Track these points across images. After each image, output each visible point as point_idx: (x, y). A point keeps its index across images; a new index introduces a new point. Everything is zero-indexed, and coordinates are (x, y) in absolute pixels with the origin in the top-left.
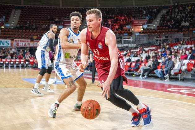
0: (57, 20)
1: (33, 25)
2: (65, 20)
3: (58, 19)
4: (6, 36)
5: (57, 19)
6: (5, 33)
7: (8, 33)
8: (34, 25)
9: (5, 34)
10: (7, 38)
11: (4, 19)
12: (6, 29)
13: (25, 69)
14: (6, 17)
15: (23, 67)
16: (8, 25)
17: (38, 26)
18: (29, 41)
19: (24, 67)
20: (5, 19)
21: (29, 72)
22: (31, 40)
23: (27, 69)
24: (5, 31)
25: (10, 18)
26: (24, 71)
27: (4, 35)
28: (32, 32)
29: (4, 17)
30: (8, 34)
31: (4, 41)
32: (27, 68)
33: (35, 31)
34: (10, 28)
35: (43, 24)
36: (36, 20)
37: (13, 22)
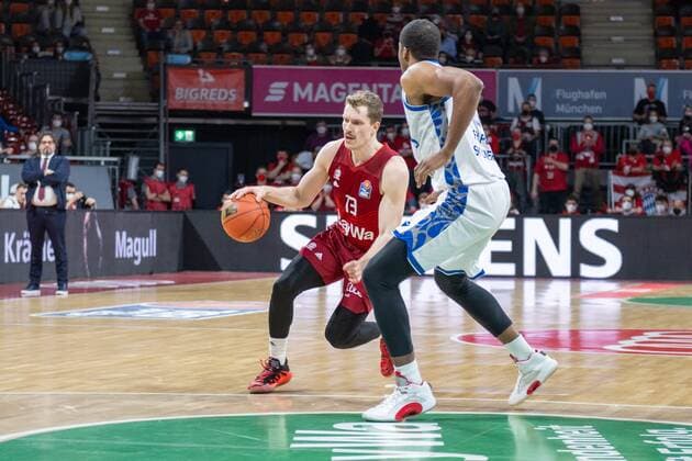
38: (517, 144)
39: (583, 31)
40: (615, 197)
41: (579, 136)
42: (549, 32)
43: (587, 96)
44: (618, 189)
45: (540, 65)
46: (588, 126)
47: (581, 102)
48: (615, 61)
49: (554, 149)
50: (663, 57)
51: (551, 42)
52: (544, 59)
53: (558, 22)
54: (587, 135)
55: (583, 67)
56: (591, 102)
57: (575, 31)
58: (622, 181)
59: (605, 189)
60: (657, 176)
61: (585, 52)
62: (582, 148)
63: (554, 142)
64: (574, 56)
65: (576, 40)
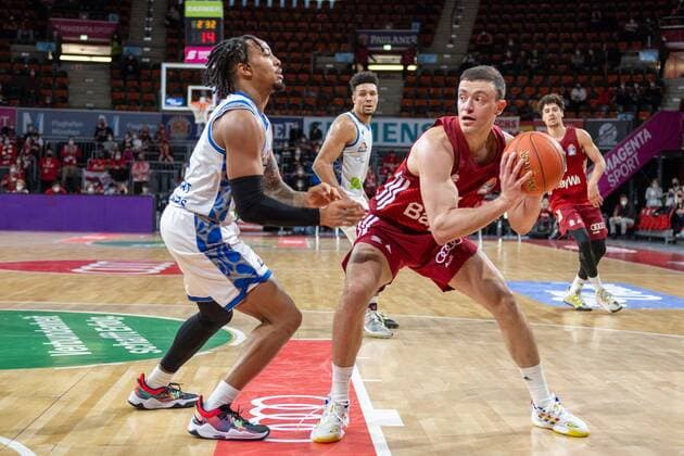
0: (632, 25)
1: (530, 55)
2: (669, 22)
3: (636, 20)
4: (423, 102)
5: (632, 21)
6: (420, 90)
7: (432, 90)
8: (535, 52)
9: (417, 96)
10: (429, 114)
11: (413, 34)
12: (425, 73)
13: (500, 240)
14: (422, 26)
15: (489, 233)
16: (432, 59)
17: (550, 55)
18: (514, 122)
19: (495, 234)
20: (419, 35)
21: (514, 253)
22: (522, 120)
23: (508, 240)
24: (421, 85)
25: (439, 30)
26: (495, 251)
27: (417, 102)
28: (529, 84)
29: (416, 27)
30: (433, 97)
31: (416, 125)
32: (505, 237)
33: (537, 79)
34: (439, 72)
35: (570, 45)
36: (542, 30)
37: (450, 46)
38: (27, 151)
39: (70, 87)
40: (86, 183)
41: (66, 147)
42: (49, 87)
43: (71, 125)
44: (89, 179)
45: (46, 105)
46: (71, 142)
47: (67, 128)
48: (88, 105)
49: (50, 156)
50: (116, 104)
51: (50, 92)
52: (48, 101)
53: (55, 81)
54: (71, 147)
55: (69, 107)
56: (73, 128)
57: (64, 87)
58: (91, 175)
59: (81, 179)
60: (112, 172)
61: (70, 99)
62: (67, 155)
63: (49, 152)
64: (63, 101)
65: (65, 92)
